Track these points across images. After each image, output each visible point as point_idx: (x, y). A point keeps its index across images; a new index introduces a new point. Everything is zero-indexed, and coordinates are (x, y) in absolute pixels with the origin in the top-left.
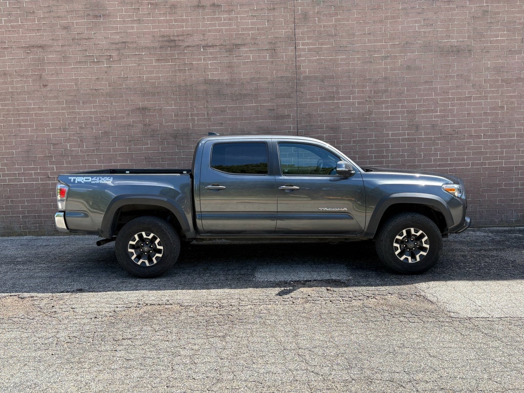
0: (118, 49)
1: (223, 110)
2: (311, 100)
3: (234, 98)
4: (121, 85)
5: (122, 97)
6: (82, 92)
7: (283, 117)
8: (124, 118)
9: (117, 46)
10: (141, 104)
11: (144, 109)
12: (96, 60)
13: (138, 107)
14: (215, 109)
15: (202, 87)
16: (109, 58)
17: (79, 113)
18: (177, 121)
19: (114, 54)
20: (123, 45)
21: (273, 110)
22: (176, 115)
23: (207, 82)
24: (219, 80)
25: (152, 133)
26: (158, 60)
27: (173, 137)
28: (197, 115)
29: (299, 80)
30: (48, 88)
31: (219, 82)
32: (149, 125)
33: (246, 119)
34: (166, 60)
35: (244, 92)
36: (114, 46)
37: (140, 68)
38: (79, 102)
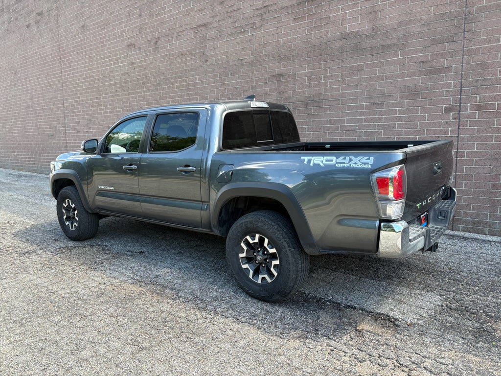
0: (260, 15)
1: (360, 70)
3: (375, 52)
4: (261, 52)
5: (261, 65)
6: (231, 63)
7: (439, 71)
8: (262, 87)
9: (260, 12)
10: (277, 71)
11: (280, 75)
12: (242, 30)
13: (274, 74)
14: (351, 69)
15: (339, 44)
16: (252, 25)
17: (228, 85)
18: (310, 86)
19: (257, 21)
20: (265, 9)
21: (426, 62)
22: (309, 80)
23: (344, 37)
24: (358, 32)
25: (285, 102)
26: (295, 20)
27: (304, 105)
28: (331, 77)
29: (470, 14)
30: (208, 63)
31: (357, 35)
32: (283, 92)
33: (387, 78)
34: (303, 18)
35: (389, 42)
36: (258, 12)
37: (278, 31)
38: (229, 74)
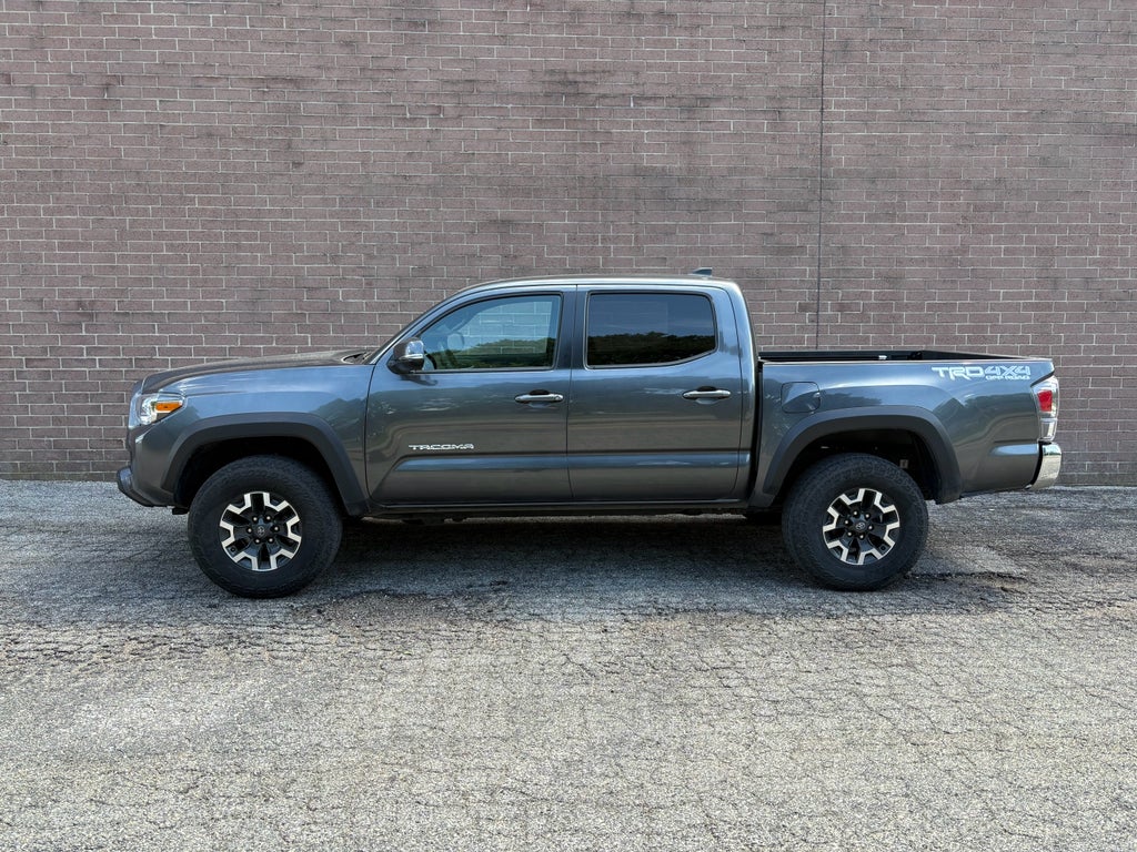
0: (457, 95)
1: (669, 233)
2: (850, 218)
3: (694, 207)
4: (458, 170)
5: (460, 195)
6: (375, 180)
7: (790, 250)
8: (462, 240)
9: (456, 88)
10: (499, 213)
11: (506, 223)
12: (408, 115)
13: (493, 218)
14: (654, 228)
15: (630, 183)
16: (435, 111)
17: (367, 226)
18: (574, 251)
19: (449, 105)
20: (468, 87)
21: (772, 234)
22: (572, 239)
23: (640, 172)
24: (663, 169)
26: (539, 122)
28: (616, 239)
29: (826, 176)
30: (304, 170)
31: (663, 174)
32: (515, 257)
33: (714, 251)
34: (556, 123)
35: (716, 196)
36: (449, 88)
37: (501, 135)
38: (370, 202)
